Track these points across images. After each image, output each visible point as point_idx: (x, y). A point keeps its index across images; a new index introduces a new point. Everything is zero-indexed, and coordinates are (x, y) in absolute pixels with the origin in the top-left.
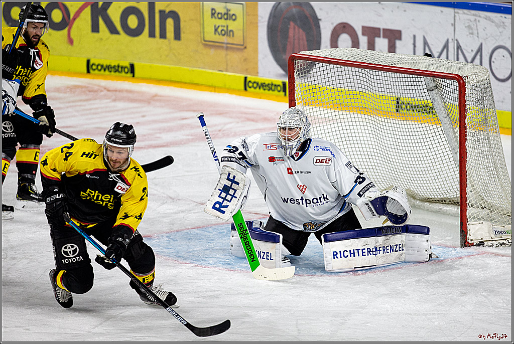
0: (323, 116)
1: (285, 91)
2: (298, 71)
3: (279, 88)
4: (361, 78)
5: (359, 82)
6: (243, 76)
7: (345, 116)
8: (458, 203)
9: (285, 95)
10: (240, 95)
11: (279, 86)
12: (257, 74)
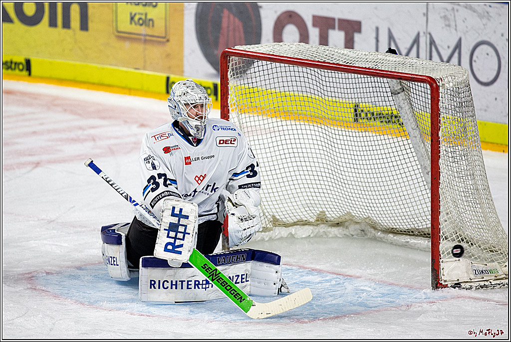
0: (262, 127)
1: (216, 94)
2: (233, 70)
3: (209, 91)
4: (310, 81)
5: (307, 85)
6: (165, 75)
7: (290, 127)
8: (429, 235)
9: (217, 99)
10: (160, 99)
11: (209, 88)
12: (182, 73)
